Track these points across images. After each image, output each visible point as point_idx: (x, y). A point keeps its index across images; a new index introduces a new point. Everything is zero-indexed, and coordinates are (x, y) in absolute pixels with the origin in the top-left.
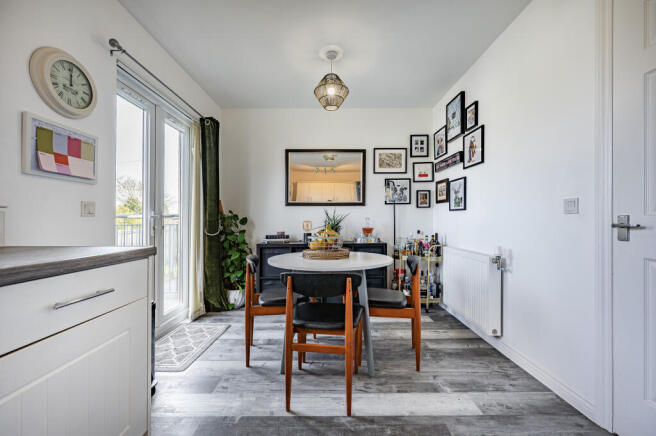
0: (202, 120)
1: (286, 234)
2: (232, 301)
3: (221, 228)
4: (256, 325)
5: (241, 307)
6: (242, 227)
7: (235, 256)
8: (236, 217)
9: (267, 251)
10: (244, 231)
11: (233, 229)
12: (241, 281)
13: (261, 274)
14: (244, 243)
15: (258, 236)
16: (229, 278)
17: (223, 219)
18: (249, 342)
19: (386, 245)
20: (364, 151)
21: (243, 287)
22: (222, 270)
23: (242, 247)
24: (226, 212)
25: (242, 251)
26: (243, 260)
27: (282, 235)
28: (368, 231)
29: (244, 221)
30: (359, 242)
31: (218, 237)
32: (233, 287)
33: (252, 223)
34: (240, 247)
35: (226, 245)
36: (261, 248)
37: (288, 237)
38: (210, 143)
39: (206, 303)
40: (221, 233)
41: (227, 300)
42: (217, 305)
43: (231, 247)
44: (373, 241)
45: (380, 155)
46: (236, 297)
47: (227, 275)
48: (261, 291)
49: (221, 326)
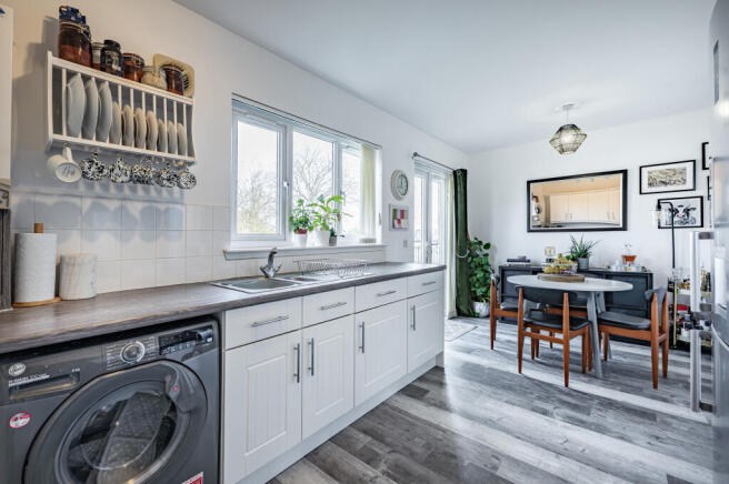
0: (455, 172)
1: (528, 258)
2: (477, 311)
3: (468, 252)
4: (497, 330)
5: (488, 316)
6: (485, 251)
7: (480, 275)
8: (480, 243)
9: (507, 273)
10: (487, 255)
11: (478, 252)
12: (485, 295)
13: (503, 291)
14: (488, 264)
15: (499, 259)
16: (475, 292)
17: (470, 244)
18: (493, 338)
19: (651, 275)
20: (625, 172)
21: (487, 301)
22: (470, 285)
23: (485, 267)
24: (472, 239)
25: (486, 271)
26: (486, 279)
27: (523, 259)
28: (629, 259)
29: (488, 246)
30: (614, 269)
31: (467, 258)
32: (477, 299)
33: (495, 248)
34: (484, 267)
35: (473, 265)
36: (503, 270)
37: (529, 261)
38: (460, 189)
39: (458, 308)
40: (469, 256)
41: (473, 308)
42: (465, 311)
43: (476, 267)
44: (633, 269)
45: (649, 173)
46: (480, 307)
47: (473, 289)
48: (502, 301)
49: (470, 326)
